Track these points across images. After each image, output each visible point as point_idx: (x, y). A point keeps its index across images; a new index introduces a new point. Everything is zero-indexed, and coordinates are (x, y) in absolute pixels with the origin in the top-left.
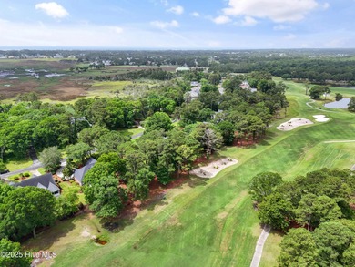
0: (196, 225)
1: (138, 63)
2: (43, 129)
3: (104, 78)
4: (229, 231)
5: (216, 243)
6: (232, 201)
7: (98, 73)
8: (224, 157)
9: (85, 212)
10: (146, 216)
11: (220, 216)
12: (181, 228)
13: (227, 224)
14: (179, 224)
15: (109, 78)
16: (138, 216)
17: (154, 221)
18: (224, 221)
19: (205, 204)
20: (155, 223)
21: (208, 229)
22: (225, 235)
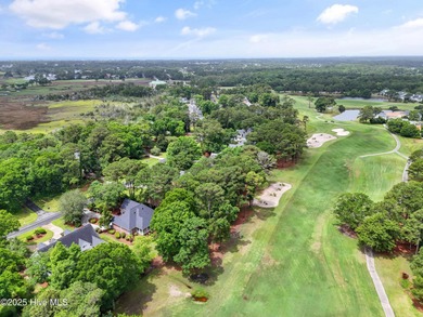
0: (296, 262)
1: (93, 76)
2: (43, 169)
3: (60, 97)
4: (334, 262)
5: (329, 277)
6: (315, 229)
7: (45, 91)
8: (275, 182)
9: (156, 267)
10: (234, 260)
11: (315, 246)
12: (283, 267)
13: (328, 255)
14: (277, 263)
15: (67, 97)
16: (224, 262)
17: (248, 264)
18: (321, 251)
19: (289, 237)
20: (249, 267)
21: (312, 263)
22: (332, 266)
